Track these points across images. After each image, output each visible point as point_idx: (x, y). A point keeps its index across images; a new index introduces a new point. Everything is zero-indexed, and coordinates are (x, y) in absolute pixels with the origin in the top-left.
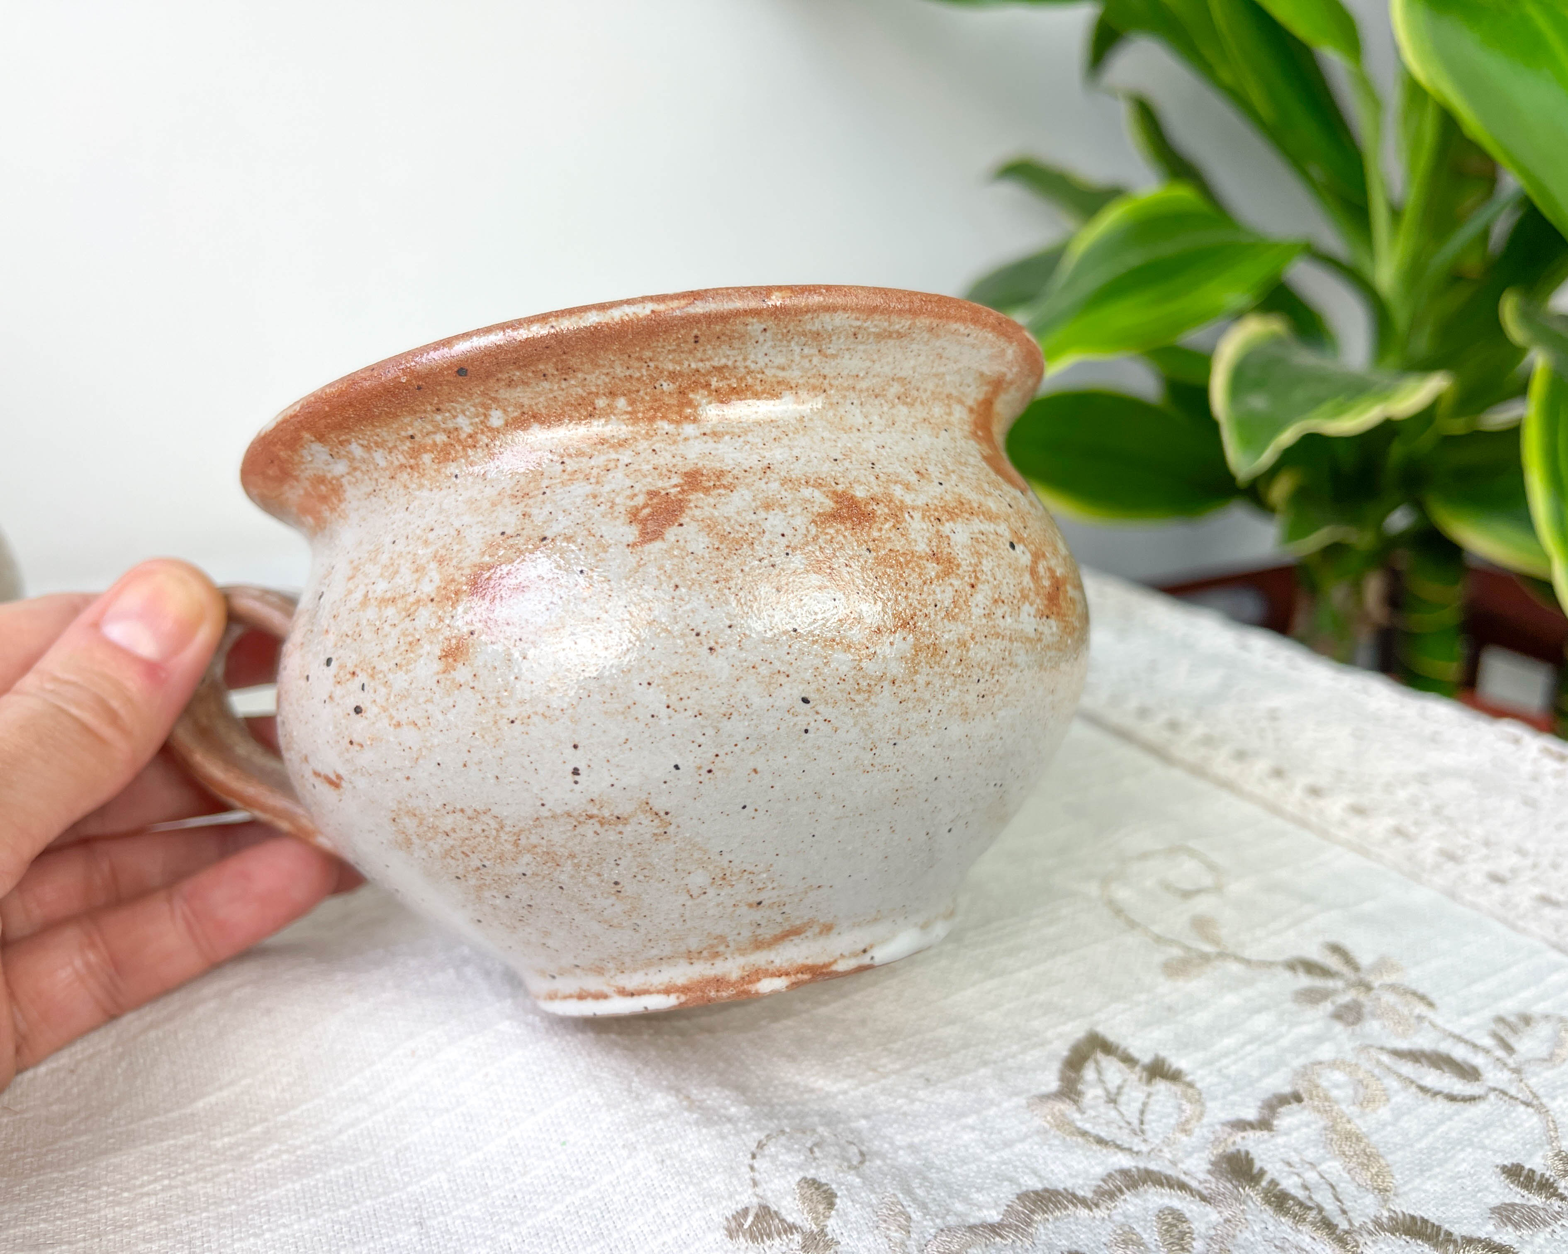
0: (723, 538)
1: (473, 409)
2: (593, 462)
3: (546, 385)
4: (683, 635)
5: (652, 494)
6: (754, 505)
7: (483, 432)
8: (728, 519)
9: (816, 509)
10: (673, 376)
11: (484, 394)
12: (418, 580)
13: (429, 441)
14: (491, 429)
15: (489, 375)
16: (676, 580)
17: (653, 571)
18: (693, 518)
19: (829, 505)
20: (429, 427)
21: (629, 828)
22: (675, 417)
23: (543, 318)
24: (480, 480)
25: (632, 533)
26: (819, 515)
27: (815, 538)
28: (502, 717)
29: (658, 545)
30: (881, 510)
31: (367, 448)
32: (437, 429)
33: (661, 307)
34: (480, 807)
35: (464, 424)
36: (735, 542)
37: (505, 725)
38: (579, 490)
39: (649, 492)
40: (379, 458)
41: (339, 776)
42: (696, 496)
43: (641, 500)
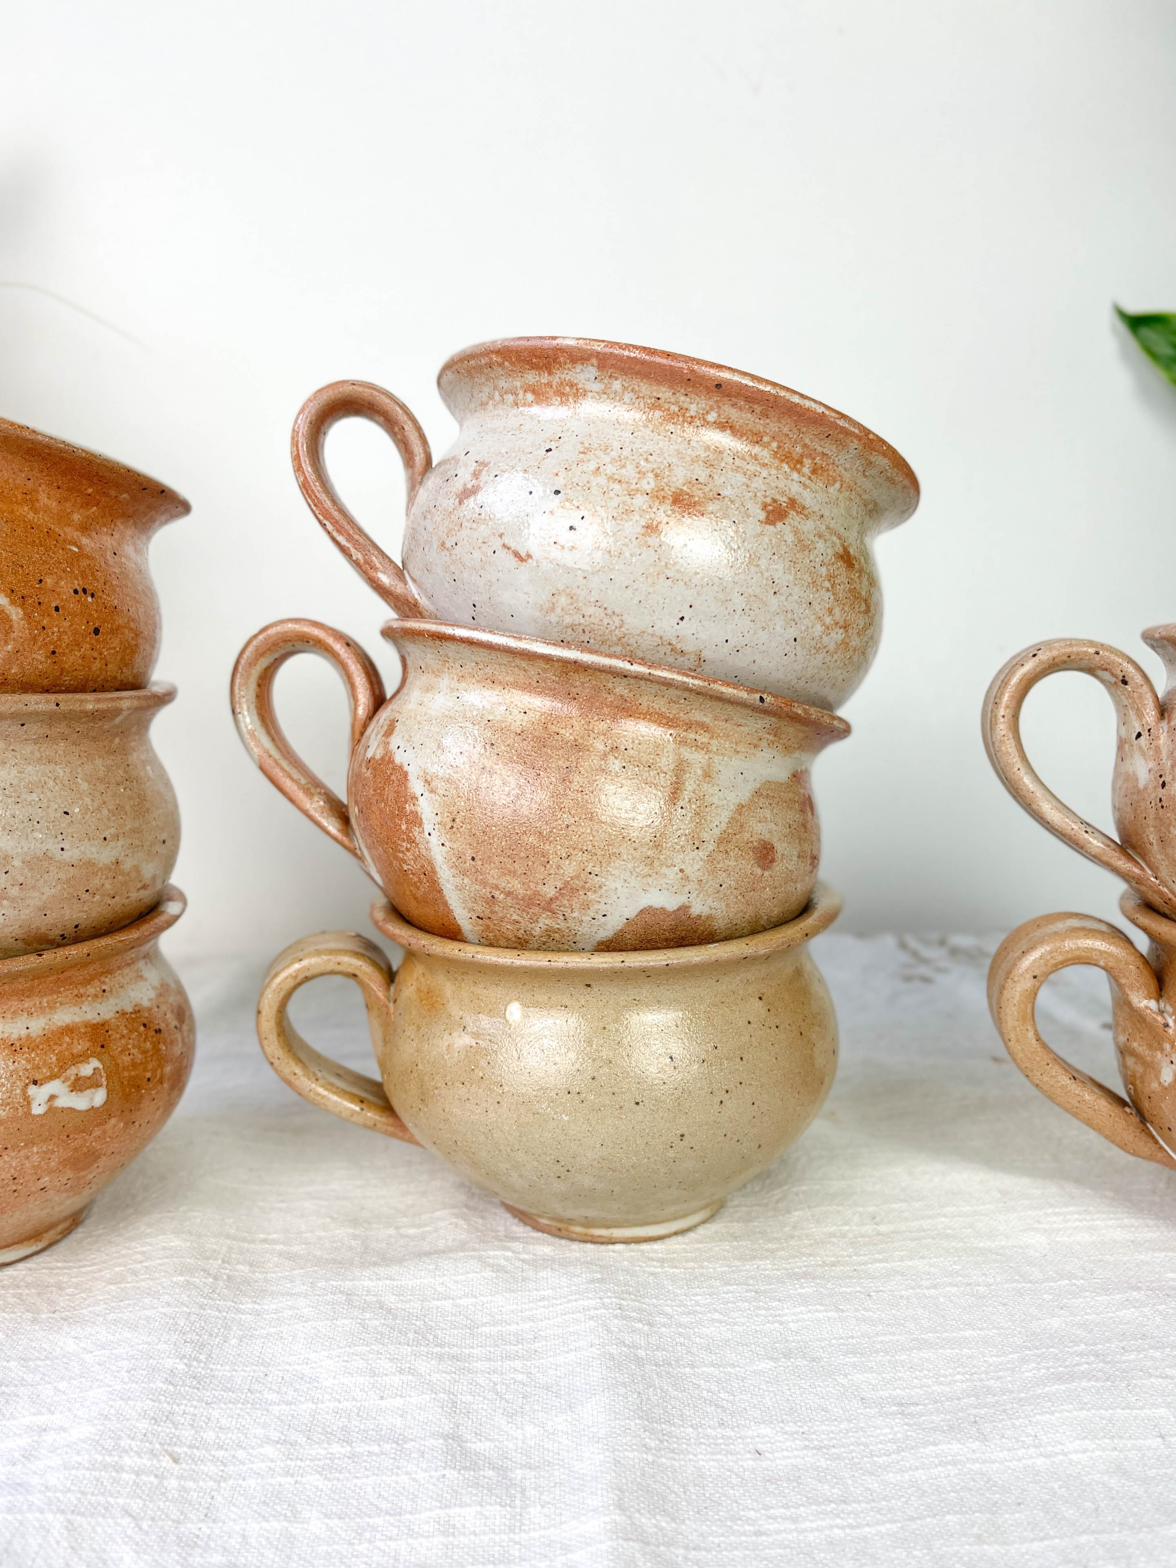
0: (800, 541)
1: (704, 405)
2: (748, 467)
3: (749, 415)
4: (767, 579)
5: (775, 501)
6: (814, 531)
7: (699, 419)
8: (803, 533)
9: (836, 549)
10: (805, 446)
11: (717, 401)
12: (639, 478)
13: (666, 405)
14: (705, 420)
15: (728, 396)
16: (775, 550)
17: (766, 540)
18: (790, 524)
19: (841, 550)
20: (673, 400)
21: (682, 659)
22: (792, 466)
23: (774, 385)
24: (686, 443)
25: (762, 516)
26: (836, 553)
27: (833, 564)
28: (663, 573)
29: (771, 528)
30: (857, 566)
31: (625, 388)
32: (677, 403)
33: (827, 412)
34: (617, 611)
35: (693, 409)
36: (803, 546)
37: (662, 578)
38: (740, 478)
39: (772, 499)
40: (627, 397)
41: (529, 556)
42: (792, 513)
43: (769, 500)
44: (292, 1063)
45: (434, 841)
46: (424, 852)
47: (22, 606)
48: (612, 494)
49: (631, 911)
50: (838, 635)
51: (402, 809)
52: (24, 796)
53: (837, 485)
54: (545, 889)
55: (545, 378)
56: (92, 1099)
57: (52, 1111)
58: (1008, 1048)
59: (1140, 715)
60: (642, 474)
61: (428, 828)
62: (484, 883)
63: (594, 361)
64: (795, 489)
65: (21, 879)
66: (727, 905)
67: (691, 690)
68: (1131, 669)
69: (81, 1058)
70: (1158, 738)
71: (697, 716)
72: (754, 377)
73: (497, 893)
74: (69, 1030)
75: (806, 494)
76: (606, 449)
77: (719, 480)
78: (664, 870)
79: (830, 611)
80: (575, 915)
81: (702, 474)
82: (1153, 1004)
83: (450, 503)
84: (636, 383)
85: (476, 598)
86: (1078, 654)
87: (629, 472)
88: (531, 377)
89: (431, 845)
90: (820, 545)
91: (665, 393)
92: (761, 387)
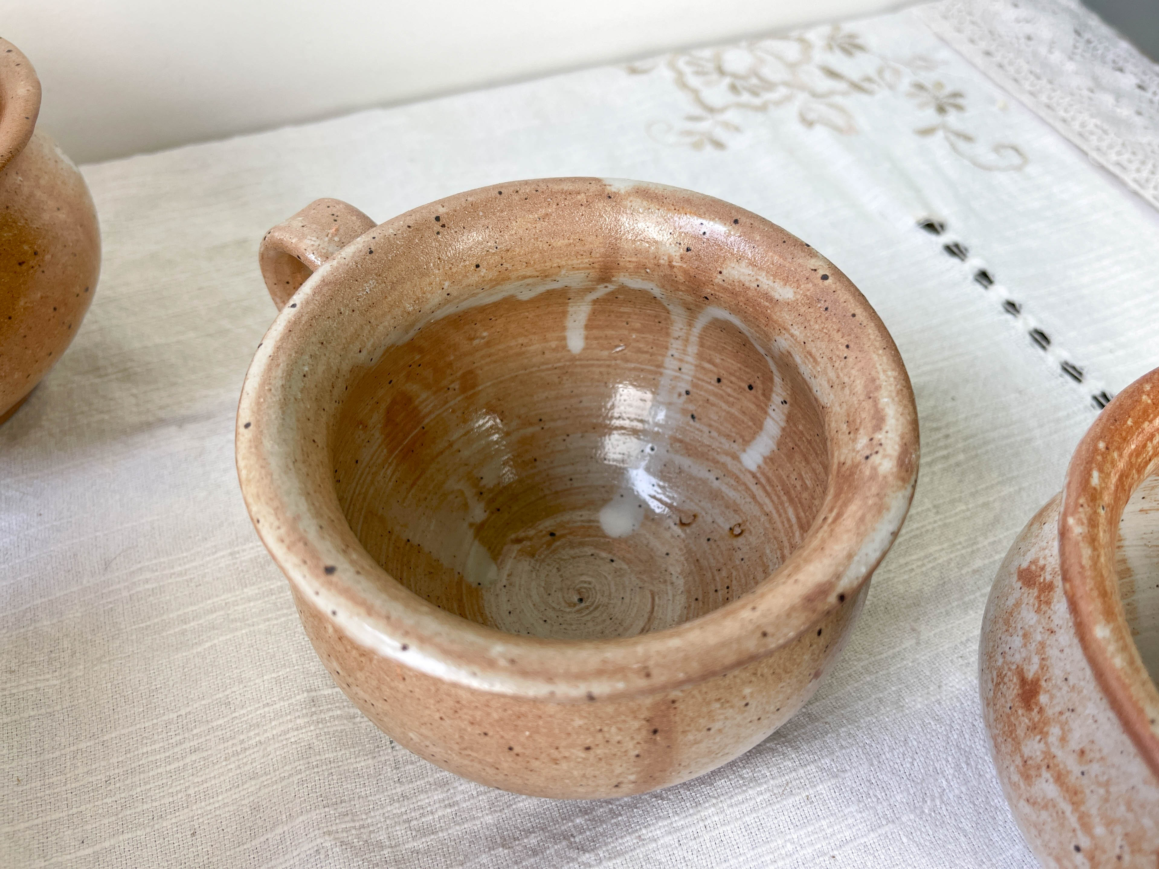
0: (1011, 614)
5: (1043, 568)
6: (1026, 627)
8: (1019, 613)
9: (1025, 667)
18: (1023, 593)
19: (1030, 675)
26: (1022, 669)
39: (1045, 565)
42: (1035, 592)
43: (1042, 562)
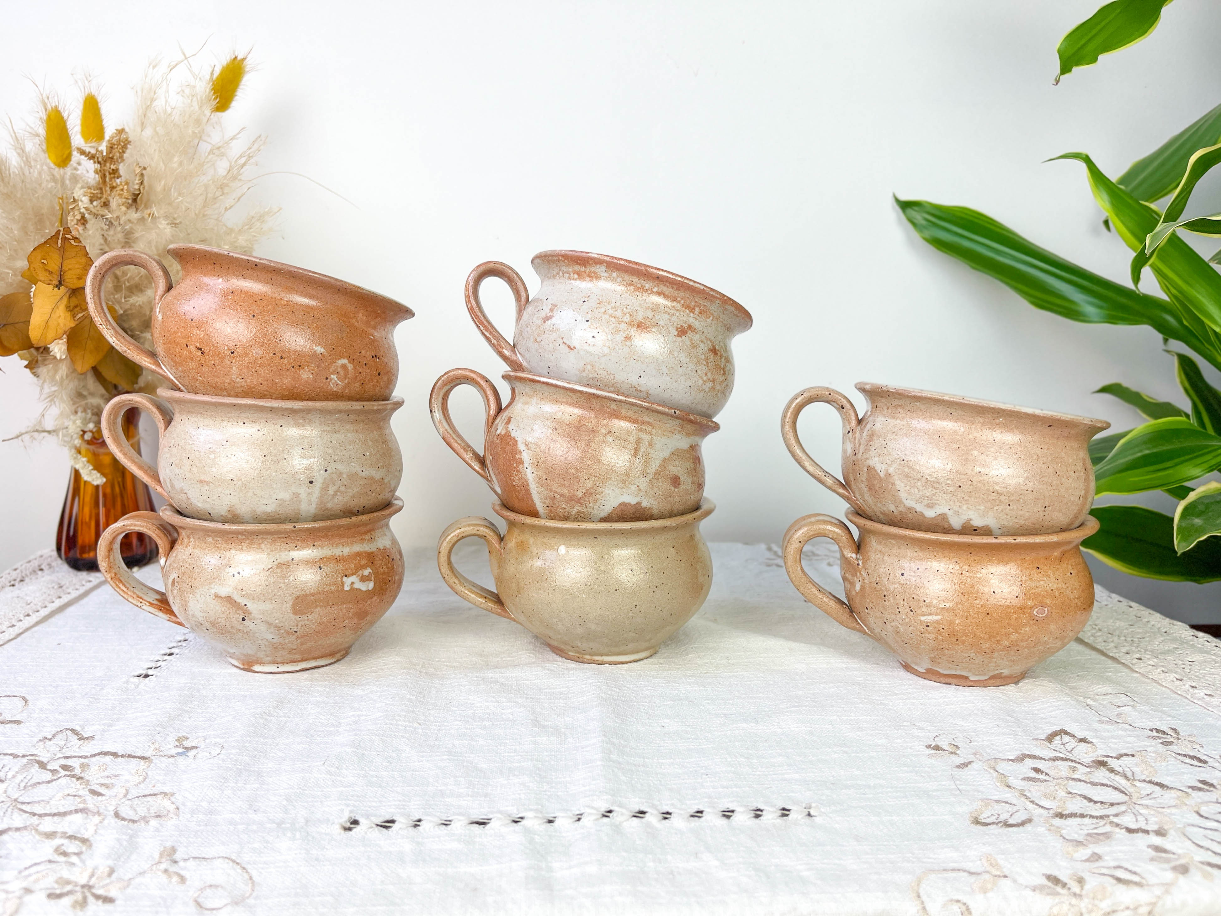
0: (692, 344)
1: (652, 285)
2: (670, 311)
3: (671, 290)
4: (677, 360)
5: (682, 326)
6: (699, 339)
7: (650, 290)
8: (694, 340)
10: (696, 302)
11: (658, 283)
12: (623, 316)
13: (636, 284)
14: (652, 291)
15: (663, 281)
16: (681, 348)
17: (678, 343)
18: (688, 336)
20: (638, 282)
22: (690, 310)
23: (682, 277)
24: (644, 300)
25: (676, 333)
27: (708, 353)
28: (633, 357)
29: (680, 338)
30: (719, 354)
31: (618, 276)
32: (640, 284)
34: (612, 373)
35: (647, 286)
36: (694, 346)
37: (632, 359)
38: (667, 316)
40: (619, 280)
41: (575, 348)
42: (690, 332)
43: (679, 326)
44: (454, 578)
45: (529, 471)
46: (524, 476)
47: (353, 363)
48: (611, 323)
49: (615, 504)
50: (710, 384)
51: (514, 457)
52: (348, 447)
53: (711, 318)
54: (578, 493)
55: (583, 269)
56: (368, 586)
57: (352, 589)
58: (789, 575)
59: (849, 423)
60: (624, 314)
61: (526, 465)
62: (551, 490)
63: (605, 264)
64: (691, 320)
65: (346, 483)
66: (658, 503)
67: (643, 408)
68: (844, 401)
69: (364, 567)
70: (856, 433)
71: (647, 419)
72: (673, 274)
73: (556, 495)
74: (358, 554)
75: (696, 323)
76: (609, 303)
77: (657, 317)
78: (630, 486)
79: (706, 374)
80: (591, 505)
81: (650, 314)
82: (854, 555)
83: (539, 322)
84: (623, 274)
85: (550, 364)
86: (821, 394)
87: (619, 313)
88: (577, 268)
89: (527, 473)
90: (702, 345)
91: (635, 280)
92: (676, 278)
